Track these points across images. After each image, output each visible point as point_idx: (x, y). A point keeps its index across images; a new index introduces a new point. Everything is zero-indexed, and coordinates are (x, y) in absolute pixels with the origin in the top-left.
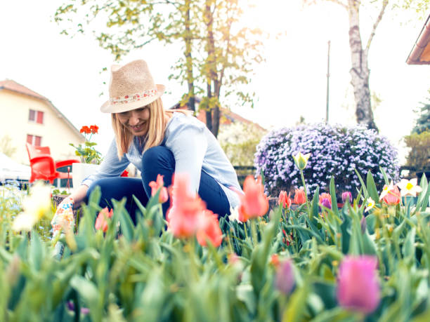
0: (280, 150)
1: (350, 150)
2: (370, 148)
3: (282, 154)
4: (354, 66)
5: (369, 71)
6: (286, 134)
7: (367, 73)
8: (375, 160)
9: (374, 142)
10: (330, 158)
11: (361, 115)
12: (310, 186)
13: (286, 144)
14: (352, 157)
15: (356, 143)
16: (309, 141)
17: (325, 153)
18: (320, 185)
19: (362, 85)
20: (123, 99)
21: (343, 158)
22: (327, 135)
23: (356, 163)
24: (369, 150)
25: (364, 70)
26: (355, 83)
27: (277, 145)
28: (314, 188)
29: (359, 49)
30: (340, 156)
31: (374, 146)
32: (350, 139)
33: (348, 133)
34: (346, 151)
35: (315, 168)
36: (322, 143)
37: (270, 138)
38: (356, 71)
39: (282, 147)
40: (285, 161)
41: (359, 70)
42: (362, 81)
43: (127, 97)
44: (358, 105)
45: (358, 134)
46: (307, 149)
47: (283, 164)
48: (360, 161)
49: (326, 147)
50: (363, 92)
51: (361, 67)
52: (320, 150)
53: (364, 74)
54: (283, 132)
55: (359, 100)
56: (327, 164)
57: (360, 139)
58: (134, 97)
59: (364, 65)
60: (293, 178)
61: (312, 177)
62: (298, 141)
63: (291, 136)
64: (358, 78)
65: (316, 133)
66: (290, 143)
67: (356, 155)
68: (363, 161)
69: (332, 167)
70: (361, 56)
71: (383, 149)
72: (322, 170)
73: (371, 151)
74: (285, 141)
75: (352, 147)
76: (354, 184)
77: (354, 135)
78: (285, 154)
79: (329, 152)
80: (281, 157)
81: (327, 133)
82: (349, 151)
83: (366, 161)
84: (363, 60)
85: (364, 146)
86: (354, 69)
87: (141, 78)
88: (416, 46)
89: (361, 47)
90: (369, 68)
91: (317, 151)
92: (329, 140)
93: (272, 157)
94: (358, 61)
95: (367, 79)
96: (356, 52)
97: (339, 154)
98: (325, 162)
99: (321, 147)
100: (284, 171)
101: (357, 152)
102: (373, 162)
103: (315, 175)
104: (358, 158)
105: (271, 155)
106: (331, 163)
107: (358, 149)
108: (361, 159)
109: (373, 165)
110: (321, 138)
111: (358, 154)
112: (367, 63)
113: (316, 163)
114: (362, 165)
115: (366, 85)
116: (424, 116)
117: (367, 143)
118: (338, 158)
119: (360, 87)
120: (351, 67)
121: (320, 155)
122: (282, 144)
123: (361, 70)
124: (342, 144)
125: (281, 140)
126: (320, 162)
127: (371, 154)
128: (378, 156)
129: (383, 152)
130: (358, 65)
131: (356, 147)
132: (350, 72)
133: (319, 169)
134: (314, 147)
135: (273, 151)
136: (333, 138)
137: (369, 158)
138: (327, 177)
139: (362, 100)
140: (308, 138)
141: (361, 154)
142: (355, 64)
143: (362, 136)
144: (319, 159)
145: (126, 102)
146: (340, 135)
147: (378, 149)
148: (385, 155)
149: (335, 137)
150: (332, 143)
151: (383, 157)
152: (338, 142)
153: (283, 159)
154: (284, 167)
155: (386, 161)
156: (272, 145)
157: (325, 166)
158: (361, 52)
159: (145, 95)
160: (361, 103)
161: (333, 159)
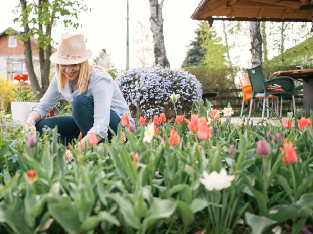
0: (132, 86)
1: (177, 85)
2: (188, 84)
3: (134, 88)
4: (153, 16)
5: (163, 20)
6: (135, 75)
7: (161, 22)
8: (190, 92)
9: (190, 80)
10: (166, 91)
11: (159, 53)
12: (154, 110)
13: (136, 82)
14: (178, 90)
15: (180, 81)
16: (152, 80)
17: (162, 88)
18: (160, 109)
19: (159, 30)
20: (65, 56)
21: (173, 91)
22: (163, 76)
23: (180, 94)
24: (187, 85)
25: (160, 19)
26: (154, 29)
27: (129, 82)
28: (156, 111)
29: (156, 4)
30: (171, 89)
31: (190, 83)
32: (177, 78)
33: (174, 75)
34: (174, 87)
35: (156, 98)
36: (160, 81)
37: (123, 77)
38: (154, 20)
39: (134, 84)
40: (136, 93)
41: (156, 19)
42: (159, 27)
43: (68, 56)
44: (156, 45)
45: (181, 75)
46: (152, 85)
47: (135, 95)
48: (183, 93)
49: (163, 84)
50: (159, 36)
51: (157, 17)
52: (159, 86)
53: (160, 22)
54: (133, 73)
55: (156, 41)
56: (164, 95)
57: (182, 79)
58: (72, 57)
59: (159, 16)
60: (142, 104)
61: (154, 104)
62: (145, 80)
63: (139, 77)
64: (155, 25)
65: (156, 75)
66: (139, 81)
67: (180, 89)
68: (184, 93)
69: (167, 97)
70: (157, 9)
71: (194, 85)
72: (161, 99)
73: (189, 86)
74: (135, 80)
75: (178, 84)
76: (179, 107)
77: (178, 76)
78: (136, 89)
79: (165, 87)
80: (133, 90)
81: (162, 75)
82: (176, 87)
83: (186, 93)
84: (159, 12)
85: (184, 83)
86: (152, 18)
87: (78, 46)
88: (198, 8)
89: (157, 2)
90: (163, 18)
91: (158, 87)
92: (164, 79)
93: (126, 91)
94: (156, 12)
95: (162, 26)
96: (154, 5)
97: (170, 89)
98: (163, 94)
99: (160, 84)
100: (135, 100)
101: (181, 87)
102: (189, 93)
103: (156, 102)
104: (181, 91)
105: (125, 89)
106: (166, 94)
107: (182, 85)
108: (183, 91)
109: (189, 95)
110: (159, 78)
111: (181, 88)
112: (161, 14)
113: (157, 95)
114: (184, 95)
115: (161, 31)
116: (192, 50)
117: (186, 81)
118: (170, 91)
119: (157, 32)
120: (150, 17)
121: (159, 89)
122: (133, 82)
123: (158, 19)
124: (172, 82)
125: (132, 79)
126: (160, 94)
127: (188, 88)
128: (192, 89)
129: (195, 86)
130: (155, 15)
131: (180, 84)
132: (150, 20)
133: (159, 98)
134: (156, 84)
135: (127, 86)
136: (167, 78)
137: (187, 90)
138: (164, 103)
139: (159, 41)
140: (151, 78)
141: (183, 88)
142: (153, 14)
143: (183, 77)
144: (159, 92)
145: (67, 59)
146: (171, 76)
147: (192, 84)
148: (196, 88)
149: (168, 77)
150: (166, 81)
151: (195, 90)
152: (169, 81)
153: (135, 92)
154: (135, 97)
155: (196, 92)
156: (125, 82)
157: (163, 97)
158: (157, 6)
159: (79, 57)
160: (158, 44)
161: (167, 92)
